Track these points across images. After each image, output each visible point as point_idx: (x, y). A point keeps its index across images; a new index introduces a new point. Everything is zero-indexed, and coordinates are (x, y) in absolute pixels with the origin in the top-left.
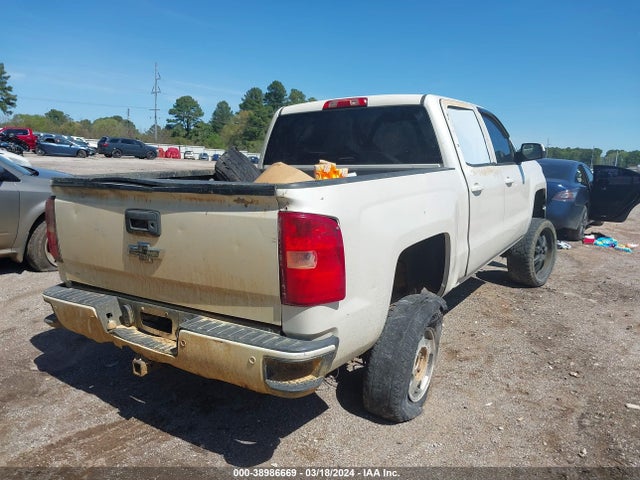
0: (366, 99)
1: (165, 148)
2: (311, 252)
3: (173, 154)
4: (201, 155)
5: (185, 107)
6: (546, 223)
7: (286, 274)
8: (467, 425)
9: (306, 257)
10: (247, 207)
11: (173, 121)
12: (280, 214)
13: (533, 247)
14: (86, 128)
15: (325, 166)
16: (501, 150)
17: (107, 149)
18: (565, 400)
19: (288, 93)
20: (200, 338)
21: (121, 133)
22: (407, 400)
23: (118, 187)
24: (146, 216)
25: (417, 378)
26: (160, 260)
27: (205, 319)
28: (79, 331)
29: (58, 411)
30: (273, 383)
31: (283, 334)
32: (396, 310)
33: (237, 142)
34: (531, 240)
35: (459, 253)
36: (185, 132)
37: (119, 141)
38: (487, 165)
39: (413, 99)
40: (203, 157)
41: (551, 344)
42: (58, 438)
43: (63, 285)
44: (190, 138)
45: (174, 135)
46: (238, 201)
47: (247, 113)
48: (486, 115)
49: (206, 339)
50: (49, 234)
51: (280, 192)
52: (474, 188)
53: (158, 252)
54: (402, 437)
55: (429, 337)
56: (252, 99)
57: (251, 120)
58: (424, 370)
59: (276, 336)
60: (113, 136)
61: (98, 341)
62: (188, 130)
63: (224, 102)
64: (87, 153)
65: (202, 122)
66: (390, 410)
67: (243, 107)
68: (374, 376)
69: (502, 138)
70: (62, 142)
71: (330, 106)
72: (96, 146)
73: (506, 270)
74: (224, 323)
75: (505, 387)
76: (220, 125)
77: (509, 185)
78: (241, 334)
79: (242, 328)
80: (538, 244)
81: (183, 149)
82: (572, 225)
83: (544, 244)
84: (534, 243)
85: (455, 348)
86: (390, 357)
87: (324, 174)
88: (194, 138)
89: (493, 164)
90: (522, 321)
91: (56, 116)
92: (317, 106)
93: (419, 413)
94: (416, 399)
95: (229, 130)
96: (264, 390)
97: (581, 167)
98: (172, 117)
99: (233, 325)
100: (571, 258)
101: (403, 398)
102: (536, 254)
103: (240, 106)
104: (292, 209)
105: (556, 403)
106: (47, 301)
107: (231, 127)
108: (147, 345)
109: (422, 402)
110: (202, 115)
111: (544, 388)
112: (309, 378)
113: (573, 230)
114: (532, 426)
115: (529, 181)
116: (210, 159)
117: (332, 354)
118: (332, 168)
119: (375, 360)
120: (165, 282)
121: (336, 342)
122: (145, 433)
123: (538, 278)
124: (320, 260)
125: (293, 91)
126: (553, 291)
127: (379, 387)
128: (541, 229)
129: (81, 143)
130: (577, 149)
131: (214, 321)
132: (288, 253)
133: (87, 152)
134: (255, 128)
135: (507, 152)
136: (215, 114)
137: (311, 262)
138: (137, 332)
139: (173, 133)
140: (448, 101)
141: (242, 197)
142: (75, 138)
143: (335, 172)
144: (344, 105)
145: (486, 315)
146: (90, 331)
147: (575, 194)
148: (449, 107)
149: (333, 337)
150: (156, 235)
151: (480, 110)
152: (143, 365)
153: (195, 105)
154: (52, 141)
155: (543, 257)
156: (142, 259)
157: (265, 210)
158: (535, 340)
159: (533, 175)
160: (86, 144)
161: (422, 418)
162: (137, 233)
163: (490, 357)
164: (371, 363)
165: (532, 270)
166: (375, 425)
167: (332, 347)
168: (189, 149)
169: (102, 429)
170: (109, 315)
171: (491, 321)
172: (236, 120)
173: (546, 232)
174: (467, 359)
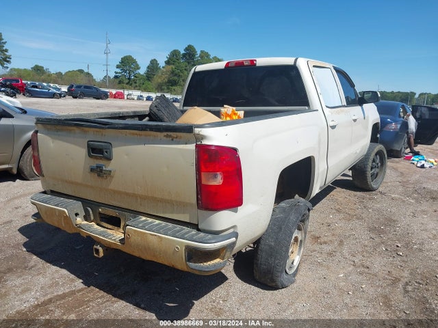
0: (256, 61)
1: (114, 92)
2: (218, 173)
3: (119, 96)
4: (138, 96)
5: (127, 63)
6: (379, 147)
7: (201, 189)
8: (326, 290)
9: (215, 177)
10: (173, 141)
11: (120, 73)
12: (197, 146)
13: (370, 164)
14: (59, 78)
15: (227, 109)
16: (349, 95)
17: (75, 93)
18: (394, 272)
19: (199, 53)
20: (141, 232)
21: (82, 81)
22: (284, 273)
23: (82, 125)
24: (101, 145)
25: (292, 257)
26: (113, 177)
27: (144, 218)
28: (56, 224)
29: (42, 280)
30: (192, 265)
31: (199, 230)
32: (277, 211)
33: (163, 87)
34: (368, 158)
35: (321, 170)
36: (127, 81)
37: (83, 88)
38: (340, 107)
39: (288, 61)
40: (140, 98)
41: (383, 232)
42: (42, 299)
43: (45, 192)
44: (131, 85)
45: (120, 82)
46: (167, 136)
47: (170, 67)
48: (339, 71)
49: (145, 233)
50: (34, 156)
51: (197, 130)
52: (331, 124)
53: (110, 171)
54: (281, 300)
55: (299, 229)
56: (173, 58)
57: (173, 72)
58: (296, 252)
59: (194, 232)
60: (78, 84)
61: (69, 232)
62: (129, 79)
63: (155, 60)
64: (60, 96)
65: (139, 74)
66: (273, 280)
67: (167, 63)
68: (262, 256)
69: (349, 87)
70: (43, 88)
71: (230, 65)
72: (66, 91)
73: (351, 179)
74: (157, 222)
75: (352, 263)
76: (152, 76)
77: (355, 120)
78: (169, 229)
79: (170, 225)
80: (374, 161)
81: (126, 92)
82: (397, 147)
83: (378, 161)
84: (371, 161)
85: (317, 235)
86: (273, 244)
87: (227, 115)
88: (134, 85)
89: (344, 106)
90: (363, 215)
91: (38, 69)
92: (221, 65)
93: (293, 282)
94: (291, 272)
95: (158, 79)
96: (186, 269)
97: (403, 107)
98: (119, 70)
99: (164, 223)
100: (395, 169)
101: (282, 272)
102: (372, 168)
103: (165, 62)
104: (205, 142)
105: (388, 275)
106: (33, 203)
107: (160, 77)
108: (104, 236)
109: (295, 274)
110: (139, 68)
111: (379, 264)
112: (217, 261)
113: (397, 151)
114: (371, 291)
115: (368, 117)
116: (145, 99)
117: (234, 244)
118: (233, 111)
119: (262, 246)
120: (115, 192)
121: (236, 235)
122: (103, 296)
123: (374, 185)
124: (225, 178)
125: (202, 52)
126: (384, 194)
127: (265, 265)
128: (376, 150)
129: (56, 88)
130: (399, 92)
131: (150, 220)
132: (202, 173)
133: (60, 94)
134: (176, 78)
135: (353, 97)
136: (148, 67)
137: (218, 180)
138: (96, 226)
139: (119, 81)
140: (313, 62)
141: (169, 133)
142: (52, 85)
143: (235, 114)
144: (240, 65)
145: (338, 211)
146: (64, 225)
147: (399, 126)
148: (314, 66)
149: (234, 232)
150: (109, 159)
151: (335, 68)
152: (101, 250)
153: (134, 62)
154: (36, 87)
155: (377, 170)
156: (99, 175)
157: (186, 144)
158: (372, 229)
159: (371, 113)
160: (60, 89)
161: (295, 285)
162: (96, 158)
163: (341, 241)
164: (260, 248)
165: (369, 179)
166: (262, 291)
167: (234, 239)
168: (130, 92)
169: (73, 293)
170: (77, 215)
171: (342, 216)
172: (163, 72)
173: (379, 153)
174: (325, 243)
